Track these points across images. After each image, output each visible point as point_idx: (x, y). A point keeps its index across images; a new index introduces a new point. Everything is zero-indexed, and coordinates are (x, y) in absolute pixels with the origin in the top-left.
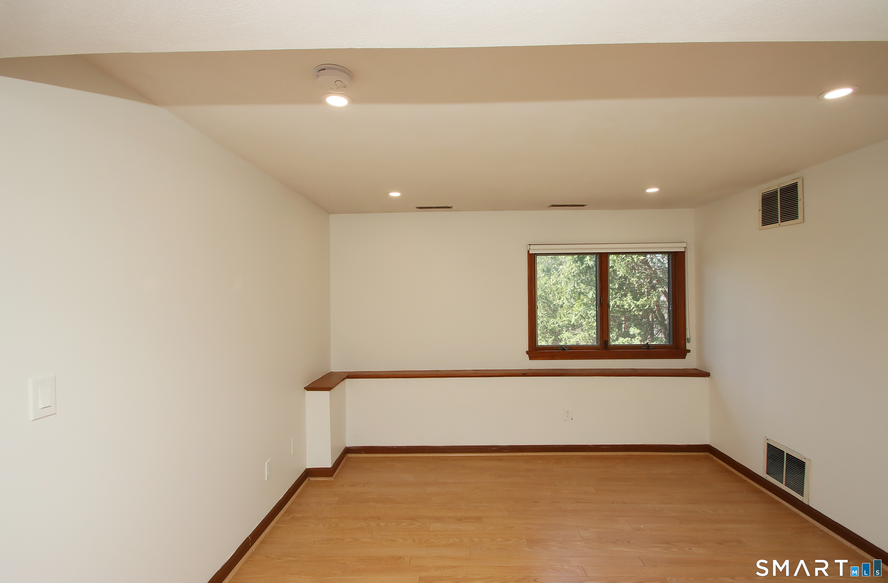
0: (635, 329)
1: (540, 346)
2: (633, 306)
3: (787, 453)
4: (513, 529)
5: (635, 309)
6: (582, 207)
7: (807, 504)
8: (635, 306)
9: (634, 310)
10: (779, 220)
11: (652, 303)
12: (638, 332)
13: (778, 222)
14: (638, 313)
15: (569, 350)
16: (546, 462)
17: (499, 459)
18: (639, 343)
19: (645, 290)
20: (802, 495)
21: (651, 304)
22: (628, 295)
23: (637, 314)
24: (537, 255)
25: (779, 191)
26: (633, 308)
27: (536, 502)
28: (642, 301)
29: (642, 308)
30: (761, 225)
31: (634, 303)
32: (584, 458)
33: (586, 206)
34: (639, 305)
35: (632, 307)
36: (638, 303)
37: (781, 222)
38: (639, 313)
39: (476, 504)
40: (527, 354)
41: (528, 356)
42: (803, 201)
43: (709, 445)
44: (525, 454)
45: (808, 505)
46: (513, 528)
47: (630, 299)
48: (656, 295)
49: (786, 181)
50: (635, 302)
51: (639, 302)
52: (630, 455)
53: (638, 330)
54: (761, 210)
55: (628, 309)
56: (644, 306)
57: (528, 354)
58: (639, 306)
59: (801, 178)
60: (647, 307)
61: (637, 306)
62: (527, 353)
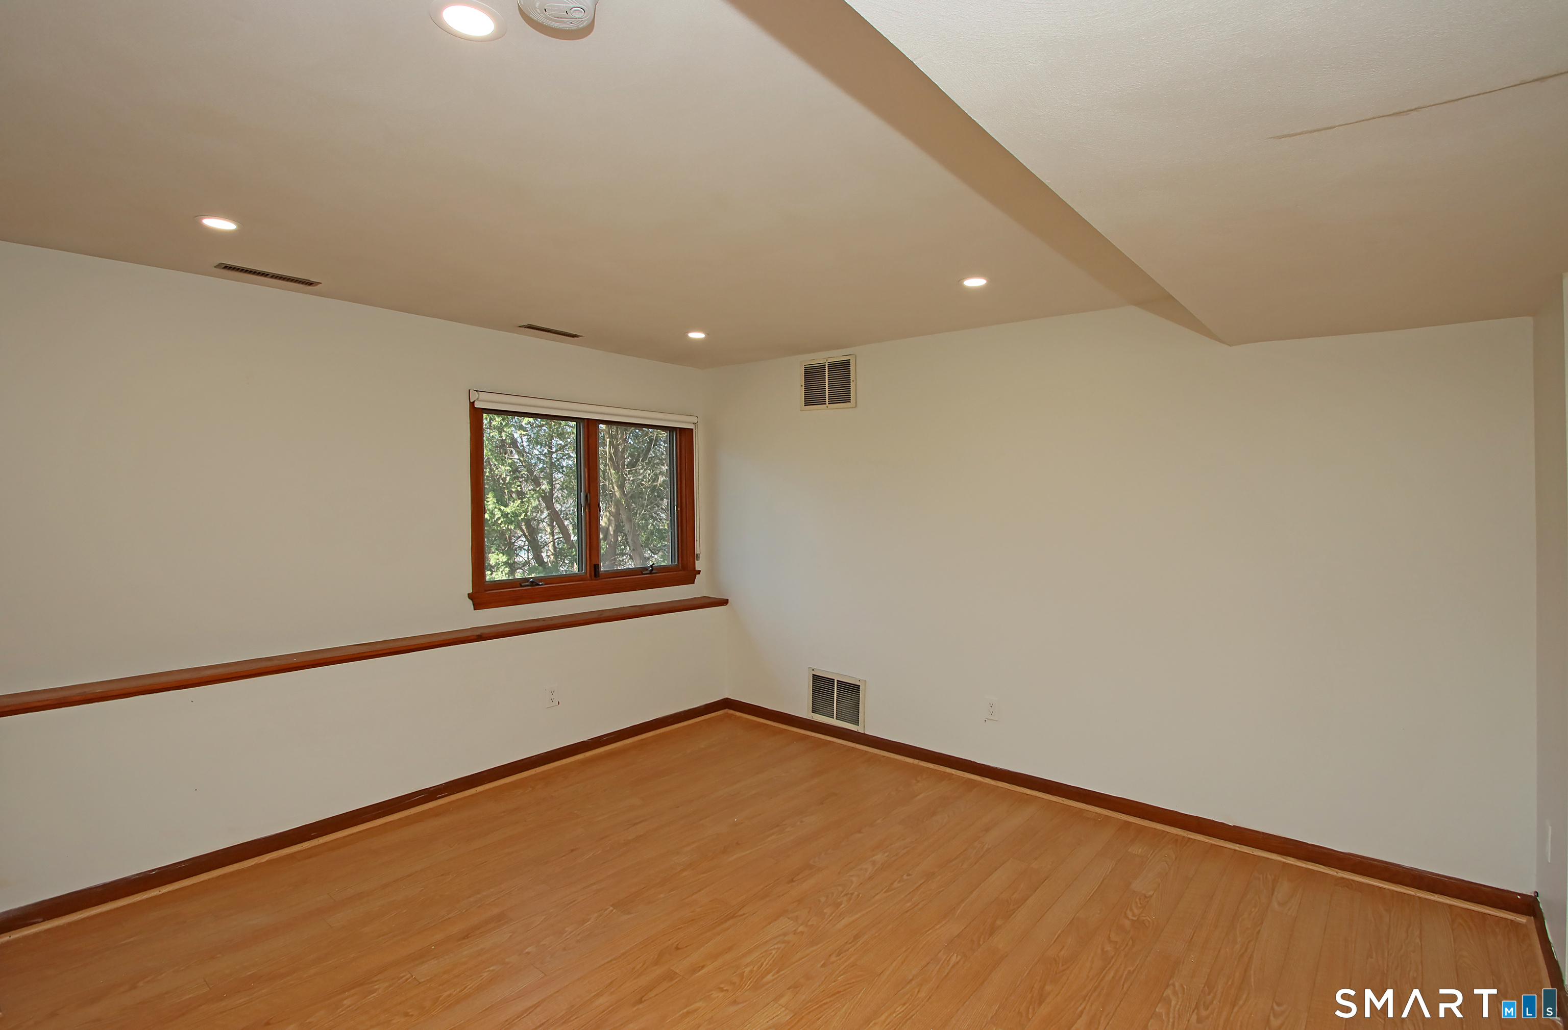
0: (498, 555)
1: (489, 583)
2: (498, 514)
3: (837, 681)
4: (576, 902)
5: (502, 520)
6: (571, 338)
7: (863, 732)
8: (502, 515)
9: (500, 522)
10: (827, 400)
11: (529, 509)
12: (504, 561)
13: (826, 404)
14: (506, 526)
15: (545, 584)
16: (530, 789)
17: (434, 813)
18: (504, 578)
19: (516, 488)
20: (856, 722)
21: (528, 512)
22: (488, 496)
23: (504, 528)
24: (484, 411)
25: (827, 366)
26: (499, 518)
27: (572, 851)
28: (514, 507)
29: (513, 519)
30: (804, 404)
31: (500, 509)
32: (583, 763)
33: (579, 338)
34: (508, 513)
35: (496, 517)
36: (508, 510)
37: (829, 404)
38: (508, 526)
39: (472, 899)
40: (469, 598)
41: (472, 602)
42: (856, 383)
43: (727, 698)
44: (480, 789)
45: (864, 734)
46: (575, 900)
47: (494, 502)
48: (535, 496)
49: (837, 356)
50: (502, 508)
51: (510, 508)
52: (642, 740)
53: (505, 556)
54: (804, 385)
55: (489, 521)
56: (516, 515)
57: (472, 600)
58: (509, 516)
59: (854, 356)
60: (523, 516)
61: (505, 515)
62: (470, 596)
